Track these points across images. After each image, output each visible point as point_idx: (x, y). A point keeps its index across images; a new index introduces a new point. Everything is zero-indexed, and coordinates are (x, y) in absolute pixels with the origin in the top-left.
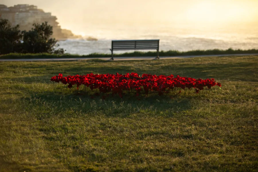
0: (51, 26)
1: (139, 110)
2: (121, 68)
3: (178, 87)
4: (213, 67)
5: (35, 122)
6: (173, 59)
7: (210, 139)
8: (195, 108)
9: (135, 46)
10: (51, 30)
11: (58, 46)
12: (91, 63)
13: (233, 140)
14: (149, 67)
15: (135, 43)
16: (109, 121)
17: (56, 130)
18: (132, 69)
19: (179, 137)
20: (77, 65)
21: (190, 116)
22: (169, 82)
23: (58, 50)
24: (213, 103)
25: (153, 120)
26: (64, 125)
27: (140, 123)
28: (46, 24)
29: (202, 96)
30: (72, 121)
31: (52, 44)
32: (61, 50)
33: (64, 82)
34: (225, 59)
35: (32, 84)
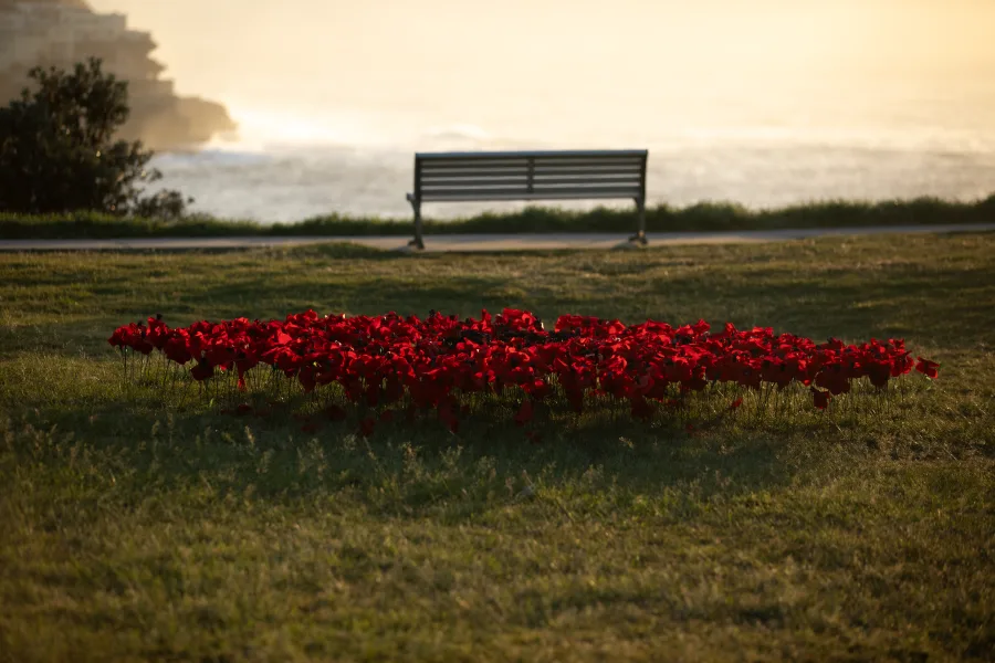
0: (118, 79)
1: (531, 487)
2: (459, 288)
3: (724, 380)
4: (908, 282)
5: (25, 540)
6: (711, 247)
7: (866, 627)
8: (806, 482)
9: (530, 182)
10: (120, 102)
11: (153, 179)
12: (312, 261)
13: (981, 631)
14: (595, 282)
15: (530, 168)
16: (382, 538)
17: (122, 577)
18: (511, 291)
19: (717, 614)
20: (244, 269)
21: (779, 517)
22: (682, 354)
23: (154, 199)
24: (895, 457)
25: (594, 537)
26: (162, 559)
27: (529, 550)
28: (97, 72)
29: (844, 425)
30: (203, 538)
31: (123, 169)
32: (170, 199)
33: (177, 352)
34: (967, 248)
35: (20, 360)
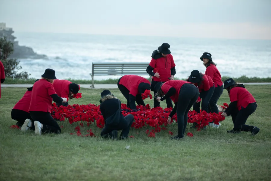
0: (11, 42)
9: (122, 71)
11: (20, 69)
15: (122, 67)
23: (20, 74)
28: (5, 40)
31: (12, 66)
